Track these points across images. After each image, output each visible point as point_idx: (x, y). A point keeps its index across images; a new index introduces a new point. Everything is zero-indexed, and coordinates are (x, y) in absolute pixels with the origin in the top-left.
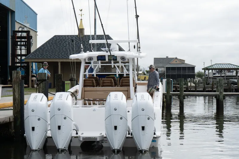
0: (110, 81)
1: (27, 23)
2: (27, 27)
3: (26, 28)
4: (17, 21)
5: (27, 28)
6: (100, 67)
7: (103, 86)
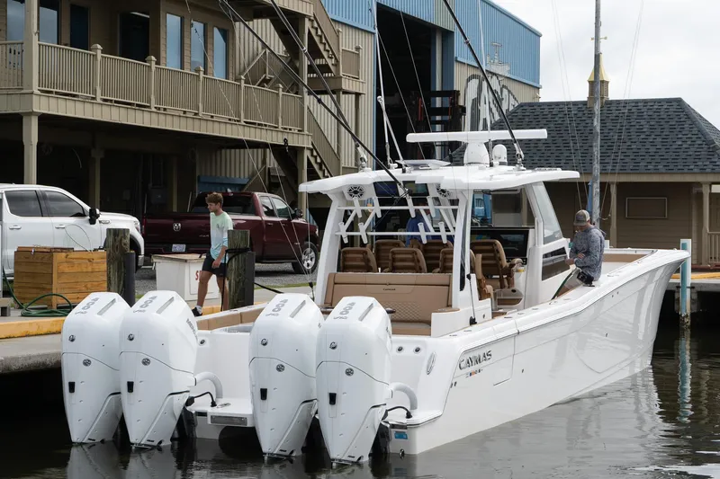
0: (410, 256)
1: (501, 63)
2: (501, 76)
3: (494, 77)
4: (459, 59)
5: (500, 79)
6: (379, 216)
7: (394, 269)
